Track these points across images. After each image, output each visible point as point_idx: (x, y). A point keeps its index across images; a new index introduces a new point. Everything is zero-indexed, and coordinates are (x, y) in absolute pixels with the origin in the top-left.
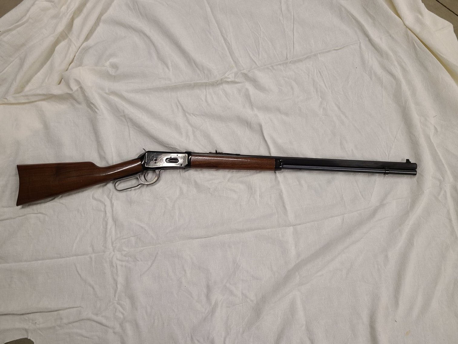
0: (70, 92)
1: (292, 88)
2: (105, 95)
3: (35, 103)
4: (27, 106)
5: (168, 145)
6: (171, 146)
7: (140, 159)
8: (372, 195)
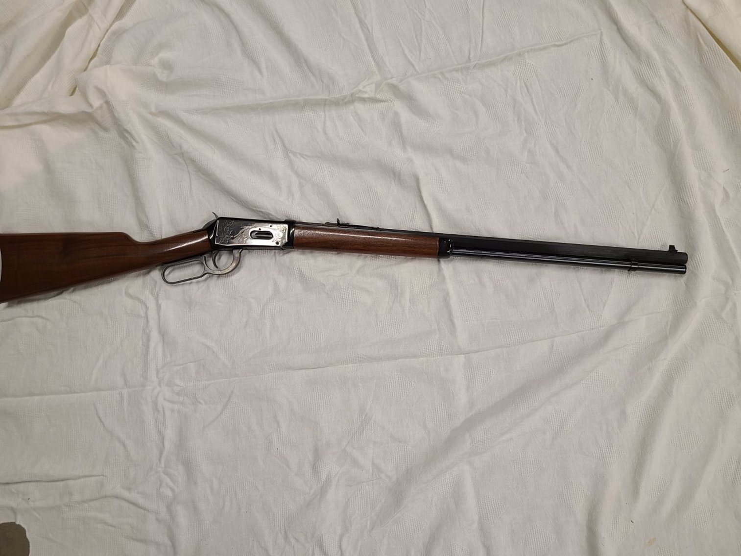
0: (90, 110)
1: (476, 113)
2: (150, 117)
3: (30, 127)
5: (255, 207)
6: (262, 210)
7: (206, 231)
8: (604, 306)
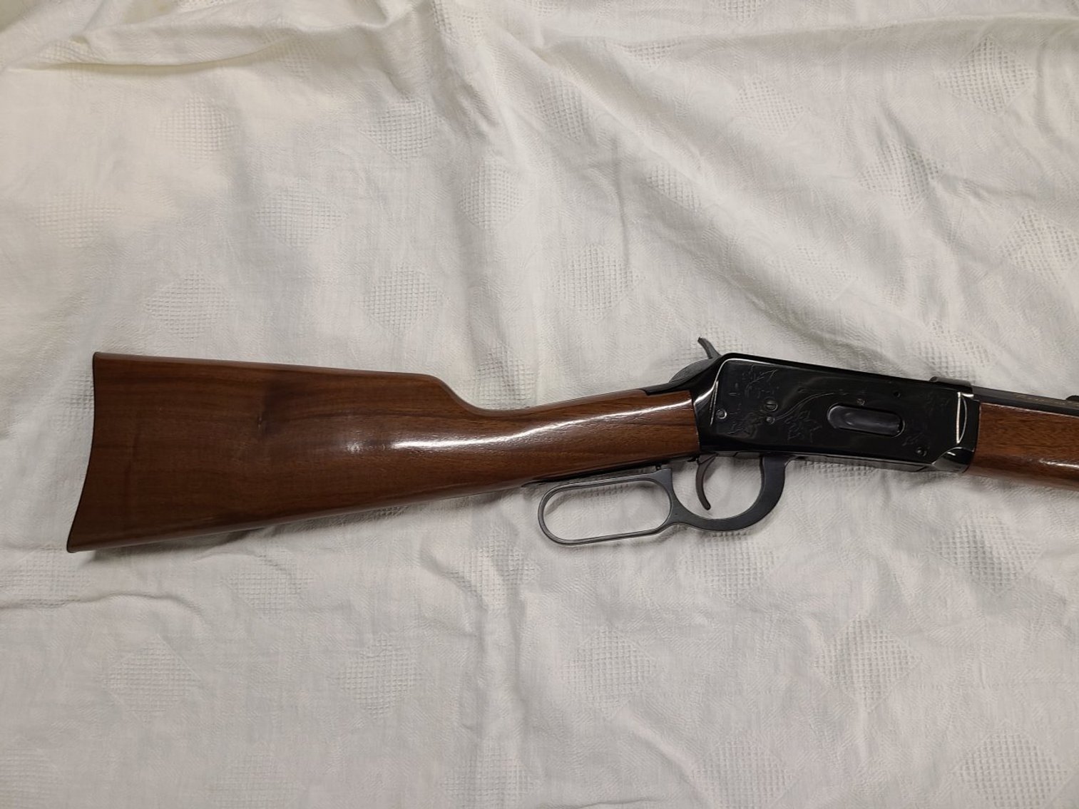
4: (174, 84)
